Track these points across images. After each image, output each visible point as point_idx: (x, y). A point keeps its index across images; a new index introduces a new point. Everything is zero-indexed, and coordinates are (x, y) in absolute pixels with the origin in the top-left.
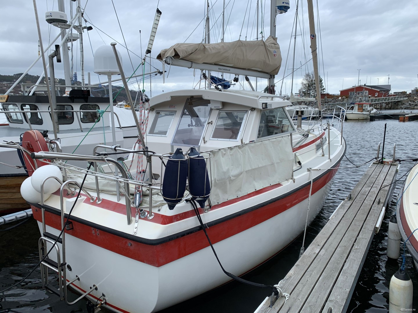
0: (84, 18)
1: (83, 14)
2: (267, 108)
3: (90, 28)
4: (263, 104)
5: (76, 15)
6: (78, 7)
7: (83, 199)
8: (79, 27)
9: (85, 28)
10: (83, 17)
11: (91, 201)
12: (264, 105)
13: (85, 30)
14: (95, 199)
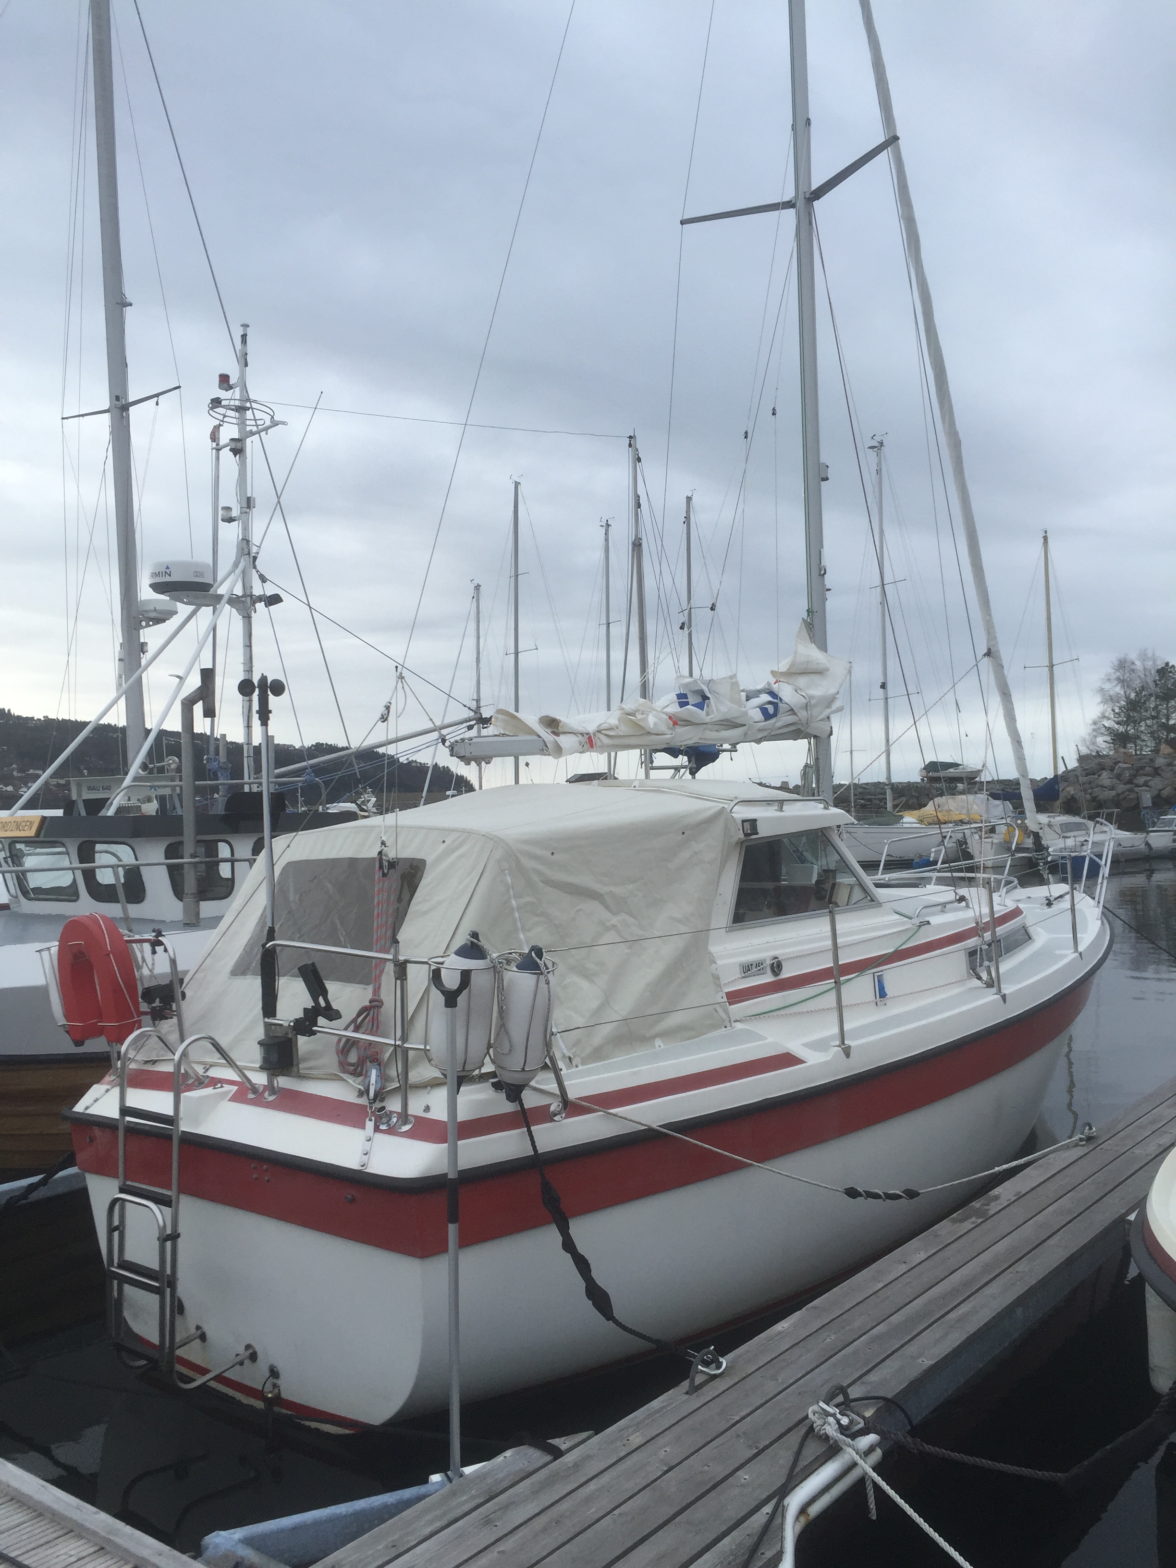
0: (258, 571)
1: (255, 558)
2: (757, 834)
3: (274, 600)
4: (744, 821)
5: (236, 565)
6: (243, 539)
7: (229, 1092)
8: (243, 599)
9: (260, 599)
10: (255, 567)
11: (251, 1096)
12: (747, 825)
13: (260, 606)
14: (261, 1089)
